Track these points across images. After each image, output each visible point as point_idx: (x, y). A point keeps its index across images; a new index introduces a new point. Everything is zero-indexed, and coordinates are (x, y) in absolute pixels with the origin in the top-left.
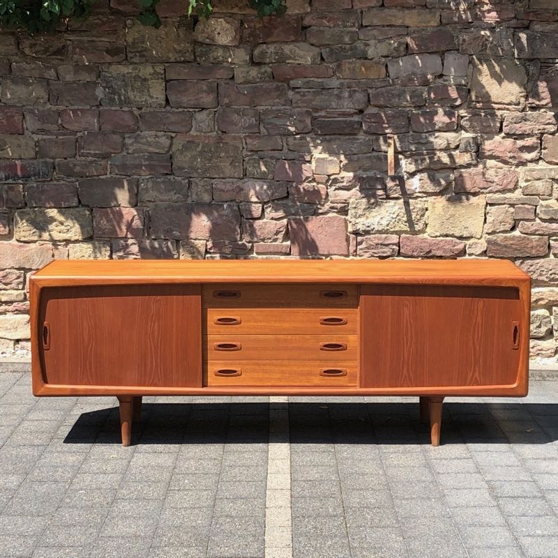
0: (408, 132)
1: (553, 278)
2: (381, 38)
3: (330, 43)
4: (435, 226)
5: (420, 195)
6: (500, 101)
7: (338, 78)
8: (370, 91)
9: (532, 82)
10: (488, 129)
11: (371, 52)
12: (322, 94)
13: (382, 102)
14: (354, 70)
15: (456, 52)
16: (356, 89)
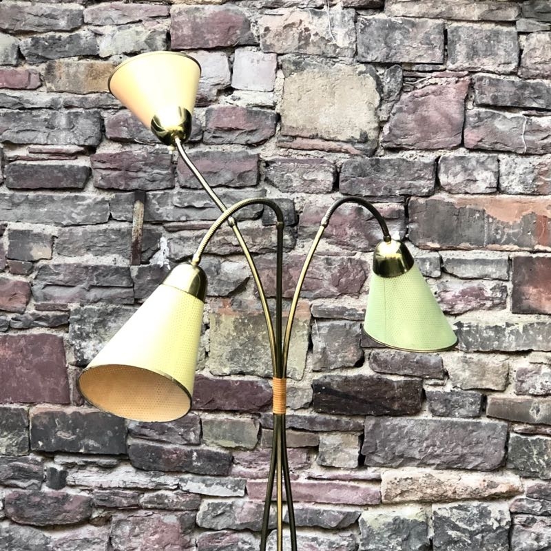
0: (173, 188)
1: (431, 454)
2: (121, 22)
3: (34, 30)
4: (221, 356)
6: (332, 136)
7: (50, 91)
8: (105, 114)
9: (389, 105)
10: (313, 187)
11: (104, 47)
12: (20, 119)
13: (125, 135)
14: (75, 76)
15: (254, 49)
16: (80, 110)
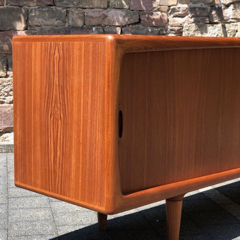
5: (233, 21)
